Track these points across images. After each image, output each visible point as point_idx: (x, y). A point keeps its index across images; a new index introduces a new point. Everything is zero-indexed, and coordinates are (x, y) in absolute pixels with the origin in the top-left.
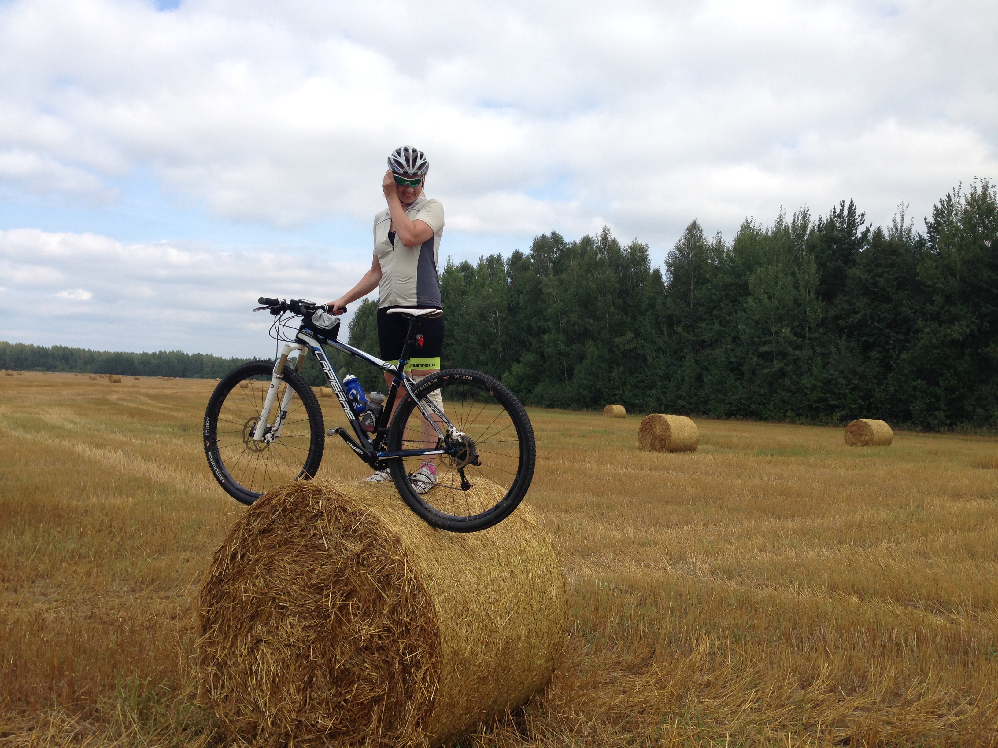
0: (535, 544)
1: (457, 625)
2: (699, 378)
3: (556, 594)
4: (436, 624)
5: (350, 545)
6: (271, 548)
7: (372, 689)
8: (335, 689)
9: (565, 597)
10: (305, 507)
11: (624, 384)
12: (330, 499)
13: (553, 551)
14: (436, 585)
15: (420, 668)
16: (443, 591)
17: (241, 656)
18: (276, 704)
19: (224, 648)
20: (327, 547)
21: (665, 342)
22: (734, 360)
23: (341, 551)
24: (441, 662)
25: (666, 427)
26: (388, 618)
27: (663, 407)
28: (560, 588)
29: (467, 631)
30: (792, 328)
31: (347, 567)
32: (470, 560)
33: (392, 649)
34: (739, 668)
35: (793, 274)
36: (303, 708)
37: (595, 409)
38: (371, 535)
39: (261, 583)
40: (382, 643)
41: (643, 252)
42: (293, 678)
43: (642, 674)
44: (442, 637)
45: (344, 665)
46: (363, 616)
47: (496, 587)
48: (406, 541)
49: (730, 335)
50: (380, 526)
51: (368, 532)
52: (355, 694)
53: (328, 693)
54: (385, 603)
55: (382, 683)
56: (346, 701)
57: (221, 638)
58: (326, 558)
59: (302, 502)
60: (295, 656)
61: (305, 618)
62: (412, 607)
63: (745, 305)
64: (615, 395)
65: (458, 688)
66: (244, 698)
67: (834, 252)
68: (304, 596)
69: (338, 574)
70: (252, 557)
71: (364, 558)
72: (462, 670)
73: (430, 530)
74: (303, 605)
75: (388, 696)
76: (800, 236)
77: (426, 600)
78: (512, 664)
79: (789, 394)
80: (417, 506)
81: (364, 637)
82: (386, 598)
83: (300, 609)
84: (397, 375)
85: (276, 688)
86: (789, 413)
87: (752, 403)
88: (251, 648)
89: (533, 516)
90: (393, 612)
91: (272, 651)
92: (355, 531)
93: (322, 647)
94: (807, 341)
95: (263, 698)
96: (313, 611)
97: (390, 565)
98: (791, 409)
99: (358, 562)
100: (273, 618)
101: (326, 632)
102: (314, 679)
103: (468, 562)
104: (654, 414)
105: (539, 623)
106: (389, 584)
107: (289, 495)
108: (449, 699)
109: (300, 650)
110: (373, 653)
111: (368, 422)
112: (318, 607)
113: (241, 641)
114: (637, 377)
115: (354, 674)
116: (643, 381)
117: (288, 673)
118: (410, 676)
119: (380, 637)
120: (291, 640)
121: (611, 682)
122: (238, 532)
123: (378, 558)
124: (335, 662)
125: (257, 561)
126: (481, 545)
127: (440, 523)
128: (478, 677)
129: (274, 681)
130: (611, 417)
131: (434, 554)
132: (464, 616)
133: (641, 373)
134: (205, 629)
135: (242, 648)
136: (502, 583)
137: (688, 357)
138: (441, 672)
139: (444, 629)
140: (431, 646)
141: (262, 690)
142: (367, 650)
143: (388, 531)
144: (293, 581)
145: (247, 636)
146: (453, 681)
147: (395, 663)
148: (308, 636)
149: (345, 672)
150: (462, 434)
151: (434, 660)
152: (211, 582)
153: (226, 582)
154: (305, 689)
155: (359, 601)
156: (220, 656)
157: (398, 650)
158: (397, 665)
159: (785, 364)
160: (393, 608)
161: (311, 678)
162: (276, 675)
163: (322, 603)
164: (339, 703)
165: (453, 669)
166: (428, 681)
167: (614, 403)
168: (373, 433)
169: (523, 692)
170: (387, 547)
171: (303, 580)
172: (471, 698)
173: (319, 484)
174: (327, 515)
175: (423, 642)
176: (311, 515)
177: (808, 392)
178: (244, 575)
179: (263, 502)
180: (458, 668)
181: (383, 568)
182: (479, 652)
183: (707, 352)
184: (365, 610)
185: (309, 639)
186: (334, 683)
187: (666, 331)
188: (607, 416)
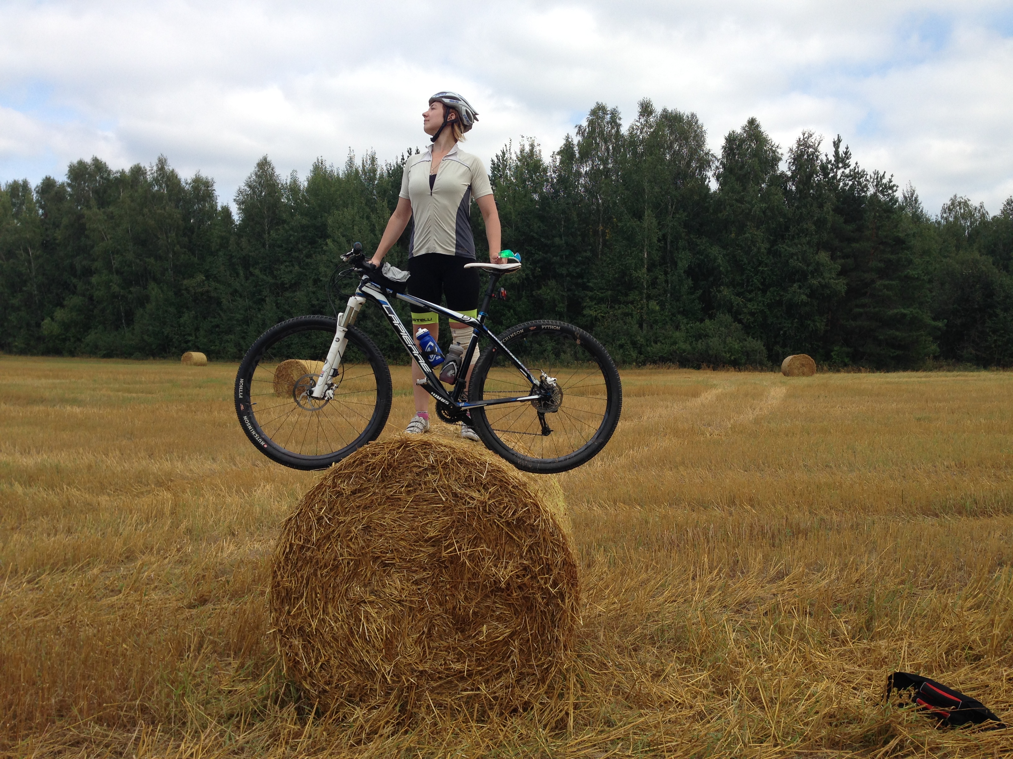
4: (573, 556)
5: (475, 495)
6: (366, 508)
8: (459, 634)
11: (197, 329)
18: (390, 661)
20: (443, 499)
21: (242, 285)
22: (315, 302)
23: (466, 501)
25: (304, 373)
33: (531, 586)
36: (424, 659)
37: (164, 358)
38: (497, 483)
39: (359, 544)
40: (521, 582)
41: (208, 187)
45: (474, 609)
46: (494, 560)
49: (310, 278)
51: (492, 481)
52: (487, 634)
61: (414, 572)
63: (325, 248)
64: (187, 342)
71: (490, 505)
75: (524, 629)
76: (371, 180)
81: (505, 579)
82: (518, 539)
84: (478, 326)
85: (389, 644)
88: (350, 611)
91: (376, 610)
93: (439, 596)
96: (425, 564)
97: (522, 508)
99: (485, 510)
100: (377, 577)
101: (442, 581)
102: (434, 629)
104: (290, 360)
109: (414, 603)
111: (450, 373)
114: (211, 322)
115: (482, 616)
119: (518, 577)
122: (320, 496)
130: (191, 365)
133: (216, 318)
135: (337, 613)
137: (267, 299)
144: (402, 537)
147: (537, 598)
148: (420, 589)
149: (474, 616)
151: (578, 589)
152: (290, 551)
153: (311, 549)
154: (422, 640)
155: (487, 546)
161: (430, 629)
166: (575, 608)
168: (452, 384)
171: (415, 534)
174: (443, 468)
175: (565, 575)
178: (334, 538)
183: (287, 294)
185: (421, 592)
187: (241, 273)
188: (187, 364)
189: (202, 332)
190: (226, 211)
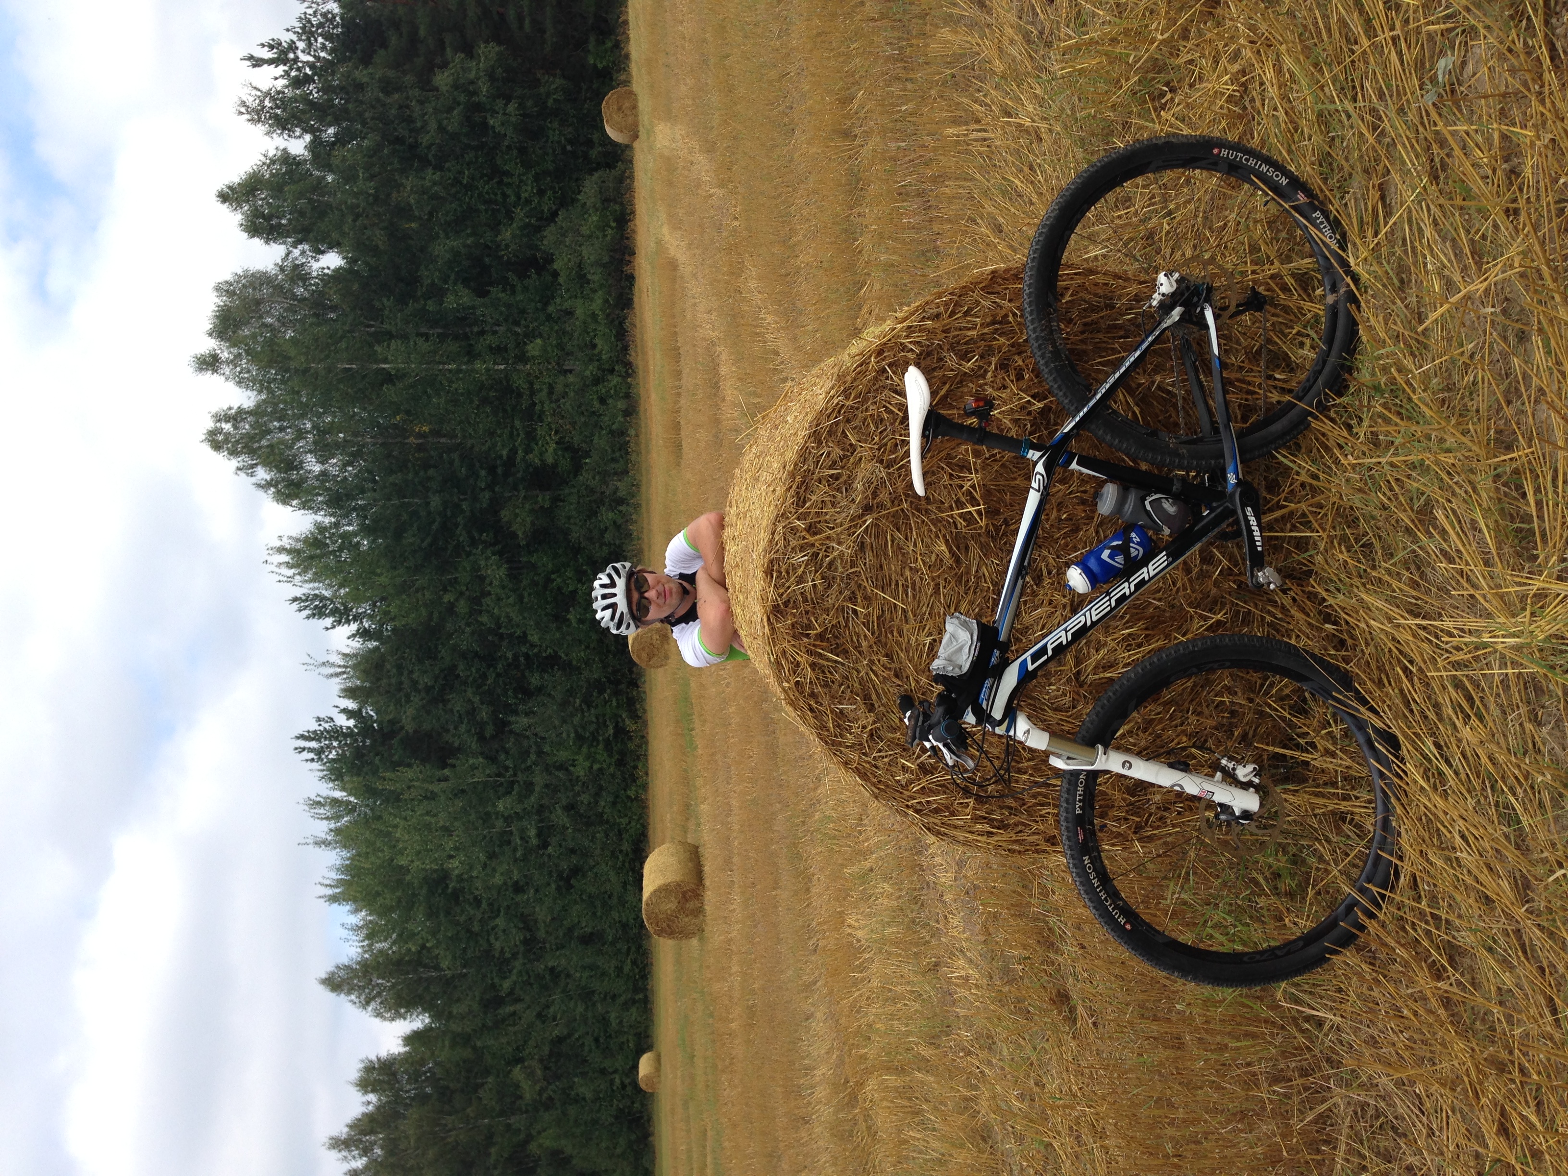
21: (529, 1007)
22: (553, 887)
25: (663, 891)
30: (499, 799)
94: (519, 777)
98: (625, 791)
104: (644, 916)
114: (590, 1051)
116: (597, 1040)
130: (659, 1073)
133: (583, 1044)
137: (550, 964)
159: (557, 804)
177: (596, 767)
183: (541, 934)
187: (509, 1009)
188: (659, 1082)
189: (607, 1064)
190: (411, 1039)
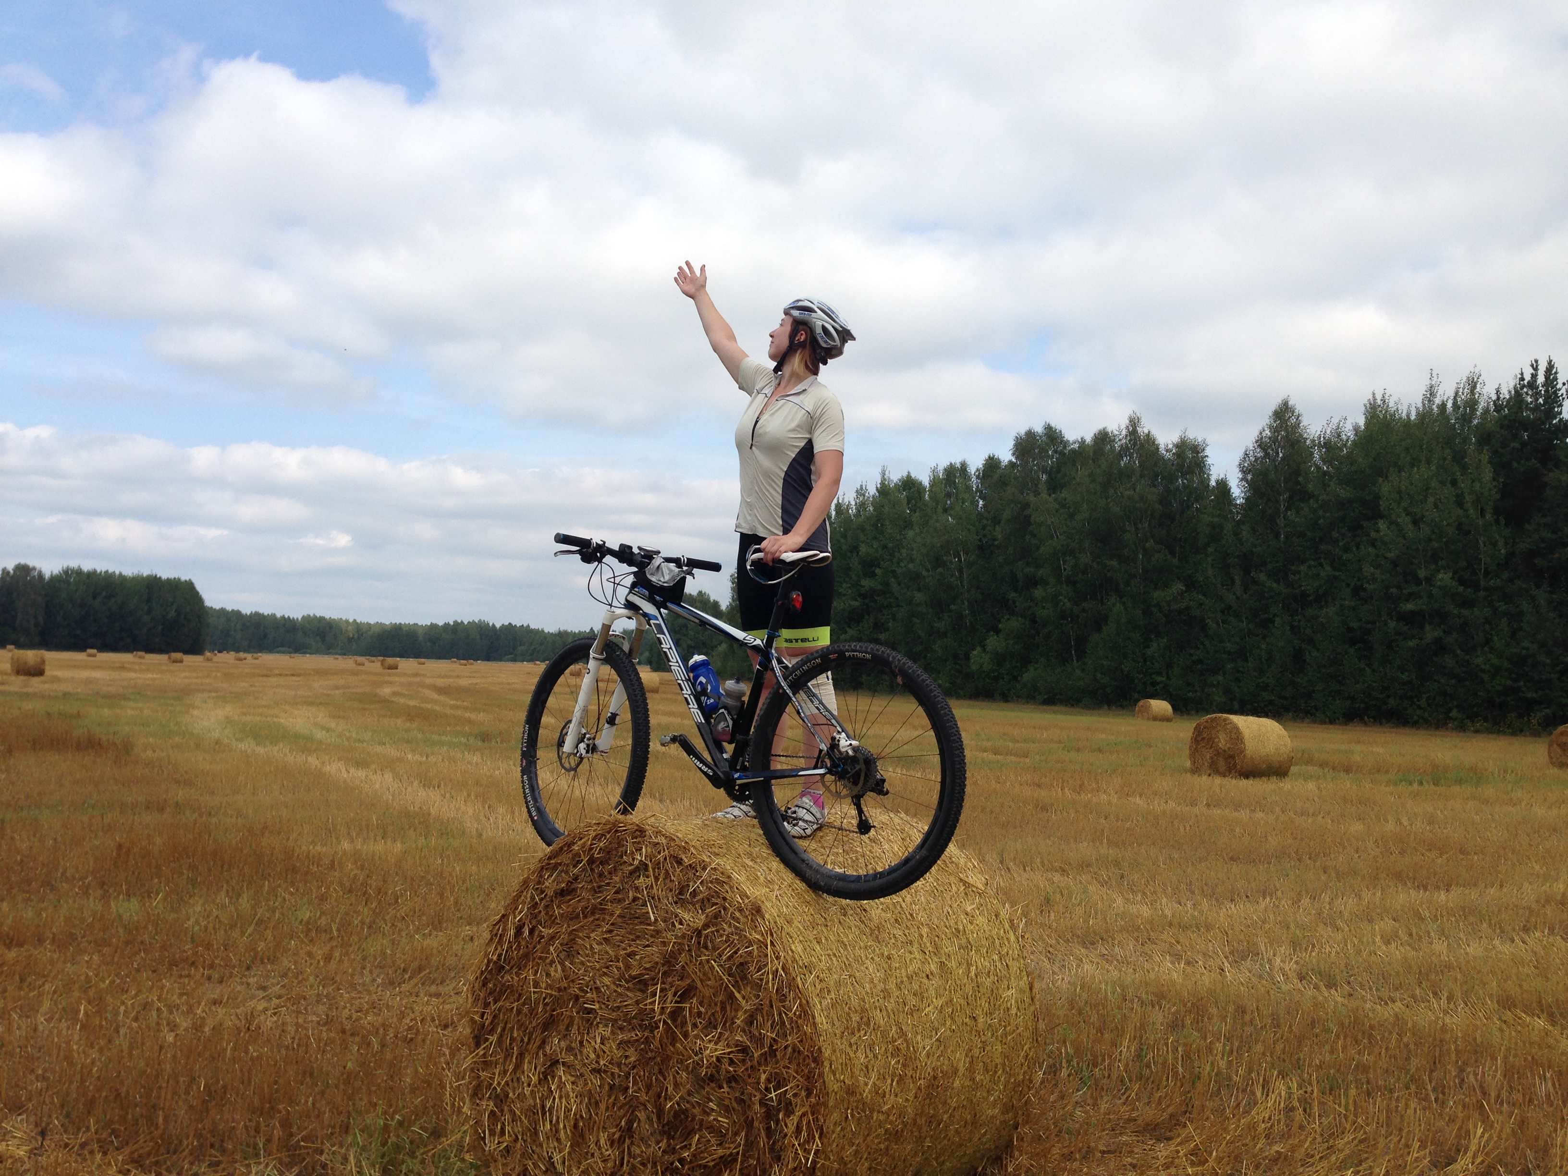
0: (981, 920)
1: (851, 1045)
2: (1298, 657)
3: (1017, 1002)
4: (817, 1042)
5: (686, 916)
6: (571, 919)
7: (721, 1144)
8: (665, 1141)
9: (1032, 1008)
10: (622, 857)
11: (1169, 666)
12: (658, 843)
13: (1011, 933)
14: (817, 981)
15: (793, 1112)
16: (829, 991)
17: (529, 1085)
18: (580, 1163)
19: (505, 1072)
20: (653, 918)
21: (1238, 598)
22: (1354, 624)
23: (673, 925)
24: (825, 1105)
25: (1236, 735)
26: (744, 1031)
27: (1235, 703)
28: (1024, 992)
29: (867, 1057)
30: (1455, 573)
31: (683, 950)
32: (873, 943)
33: (750, 1081)
34: (1331, 1134)
35: (1454, 483)
36: (619, 1170)
37: (1122, 707)
38: (718, 901)
39: (557, 972)
40: (735, 1071)
41: (1198, 453)
42: (604, 1123)
43: (1169, 1139)
44: (826, 1064)
45: (679, 1105)
46: (706, 1028)
47: (916, 986)
48: (770, 911)
49: (1348, 585)
50: (731, 887)
51: (713, 897)
52: (695, 1150)
53: (656, 1148)
54: (738, 1008)
55: (736, 1134)
56: (682, 1161)
57: (500, 1056)
58: (652, 936)
59: (616, 849)
60: (607, 1087)
61: (621, 1029)
62: (780, 1015)
63: (1373, 534)
64: (1154, 684)
65: (854, 1148)
66: (533, 1151)
67: (1524, 444)
68: (620, 994)
69: (669, 960)
70: (546, 932)
71: (707, 936)
72: (859, 1119)
73: (810, 896)
74: (618, 1008)
75: (744, 1155)
76: (1465, 419)
77: (800, 1004)
78: (945, 1112)
79: (1453, 681)
80: (791, 856)
81: (708, 1061)
82: (740, 999)
83: (615, 1014)
84: (764, 653)
85: (579, 1136)
86: (1454, 714)
87: (1388, 697)
88: (543, 1073)
89: (980, 876)
90: (752, 1023)
91: (573, 1079)
92: (694, 894)
93: (647, 1074)
94: (1482, 594)
95: (560, 1152)
96: (633, 1018)
97: (746, 948)
98: (1457, 707)
99: (699, 943)
100: (575, 1027)
101: (652, 1051)
102: (635, 1125)
103: (870, 946)
104: (1214, 715)
105: (988, 1048)
106: (744, 977)
107: (598, 837)
108: (839, 1164)
109: (614, 1078)
110: (721, 1087)
111: (722, 725)
112: (641, 1012)
113: (530, 1063)
114: (1191, 655)
115: (693, 1119)
116: (1200, 661)
117: (597, 1114)
118: (777, 1125)
119: (731, 1062)
120: (602, 1063)
121: (1115, 1151)
122: (525, 893)
123: (728, 936)
124: (666, 1099)
125: (553, 938)
126: (892, 920)
127: (822, 884)
128: (886, 1130)
129: (576, 1126)
130: (1148, 719)
131: (815, 932)
132: (863, 1032)
133: (1199, 649)
134: (478, 1040)
135: (531, 1074)
136: (925, 981)
137: (1277, 619)
138: (825, 1120)
139: (829, 1052)
140: (809, 1078)
141: (558, 1140)
142: (712, 1082)
143: (744, 895)
144: (604, 970)
145: (537, 1054)
146: (844, 1136)
147: (754, 1104)
148: (627, 1057)
149: (680, 1115)
150: (854, 743)
151: (813, 1100)
152: (486, 969)
153: (508, 971)
154: (621, 1141)
155: (701, 1003)
156: (499, 1084)
157: (758, 1083)
158: (757, 1107)
159: (1445, 632)
160: (751, 1016)
161: (630, 1123)
162: (578, 1117)
163: (646, 1005)
164: (672, 1163)
165: (844, 1116)
166: (804, 1134)
167: (1153, 697)
168: (730, 743)
169: (965, 1160)
170: (742, 919)
171: (619, 969)
172: (876, 1164)
173: (642, 821)
174: (654, 870)
175: (797, 1072)
176: (630, 868)
177: (1486, 677)
178: (534, 959)
179: (561, 849)
180: (852, 1115)
181: (736, 953)
182: (888, 1090)
183: (1311, 612)
184: (709, 1019)
185: (627, 1062)
186: (665, 1133)
187: (1238, 580)
188: (1141, 718)
190: (1223, 485)
